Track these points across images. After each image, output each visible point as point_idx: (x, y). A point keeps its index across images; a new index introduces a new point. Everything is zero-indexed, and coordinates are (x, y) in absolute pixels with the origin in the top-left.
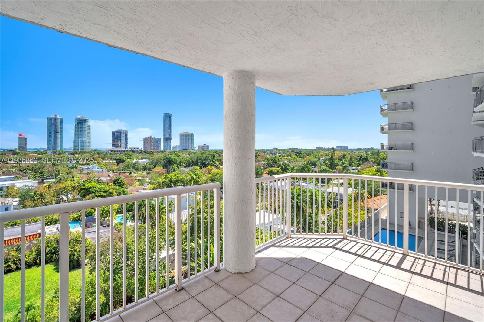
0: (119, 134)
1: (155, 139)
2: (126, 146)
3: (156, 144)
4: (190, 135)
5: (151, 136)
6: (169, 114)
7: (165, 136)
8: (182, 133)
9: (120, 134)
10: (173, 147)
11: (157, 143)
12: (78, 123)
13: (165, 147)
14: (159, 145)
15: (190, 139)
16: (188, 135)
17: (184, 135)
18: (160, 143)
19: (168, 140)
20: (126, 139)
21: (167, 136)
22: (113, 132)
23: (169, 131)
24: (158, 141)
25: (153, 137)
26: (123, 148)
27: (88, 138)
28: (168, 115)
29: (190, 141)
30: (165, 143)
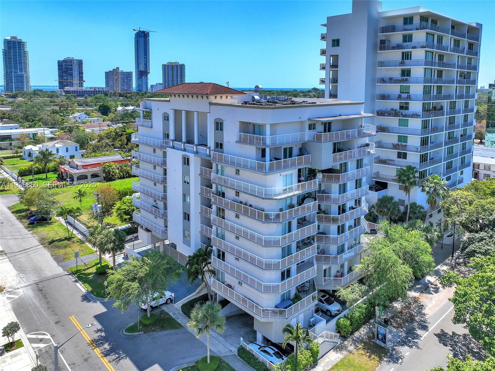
0: (70, 65)
1: (123, 73)
2: (81, 85)
3: (126, 81)
4: (178, 67)
5: (118, 68)
6: (143, 32)
7: (138, 68)
8: (166, 63)
9: (72, 65)
10: (152, 86)
11: (127, 79)
12: (9, 48)
13: (139, 86)
14: (130, 82)
15: (179, 74)
16: (175, 67)
17: (169, 67)
18: (131, 80)
19: (143, 73)
20: (81, 73)
21: (142, 68)
22: (58, 61)
23: (145, 61)
24: (129, 74)
25: (120, 70)
26: (75, 88)
27: (26, 72)
28: (143, 34)
29: (179, 77)
30: (138, 79)
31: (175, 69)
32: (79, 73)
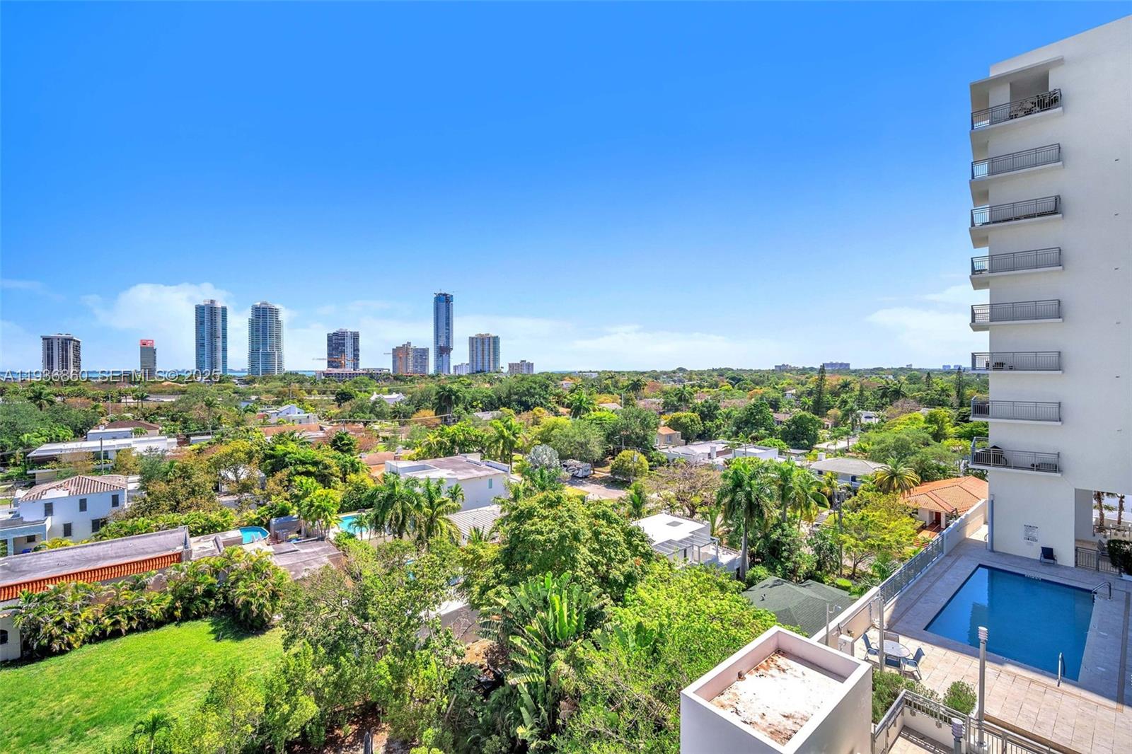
0: (341, 340)
1: (416, 350)
2: (356, 366)
3: (419, 360)
4: (491, 339)
5: (409, 344)
6: (445, 295)
7: (437, 343)
8: (473, 336)
9: (344, 339)
10: (455, 367)
11: (421, 358)
12: (257, 316)
13: (438, 367)
14: (425, 362)
15: (492, 350)
16: (487, 340)
17: (479, 340)
18: (427, 359)
19: (444, 350)
20: (356, 350)
21: (442, 343)
22: (328, 335)
23: (446, 333)
24: (423, 353)
25: (412, 345)
26: (349, 369)
27: (278, 347)
28: (445, 297)
29: (491, 354)
30: (438, 357)
31: (487, 343)
32: (354, 350)
